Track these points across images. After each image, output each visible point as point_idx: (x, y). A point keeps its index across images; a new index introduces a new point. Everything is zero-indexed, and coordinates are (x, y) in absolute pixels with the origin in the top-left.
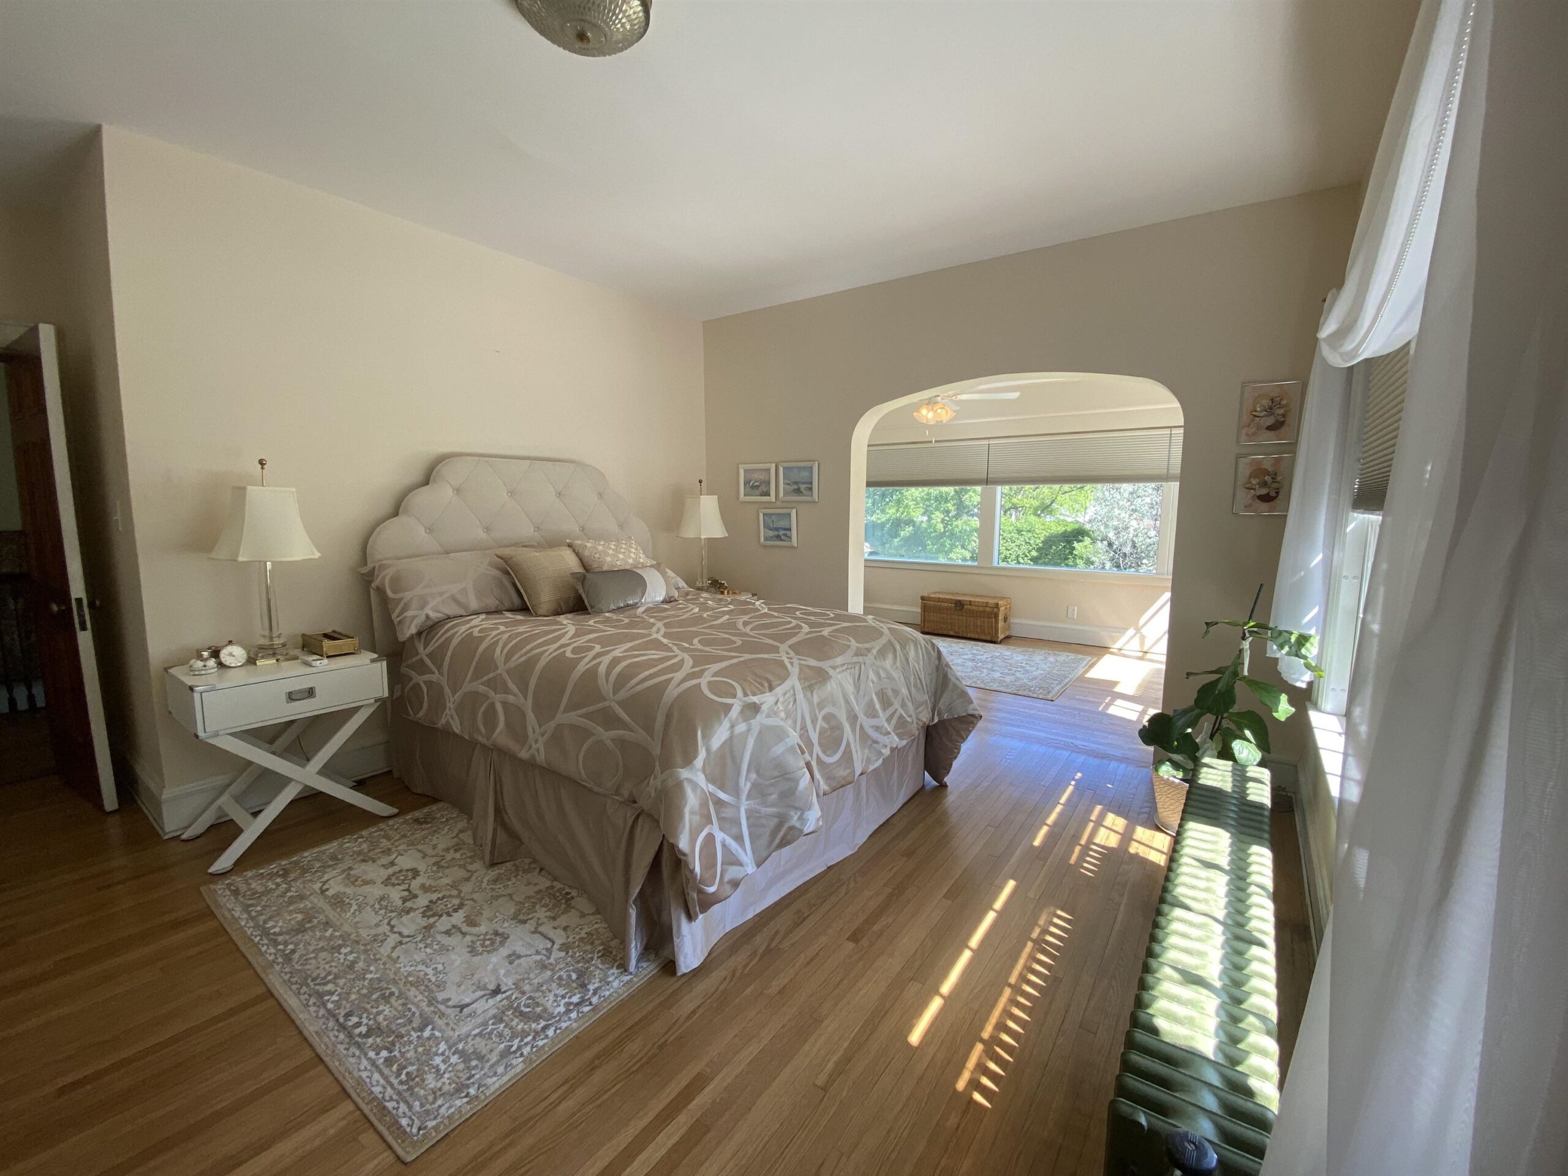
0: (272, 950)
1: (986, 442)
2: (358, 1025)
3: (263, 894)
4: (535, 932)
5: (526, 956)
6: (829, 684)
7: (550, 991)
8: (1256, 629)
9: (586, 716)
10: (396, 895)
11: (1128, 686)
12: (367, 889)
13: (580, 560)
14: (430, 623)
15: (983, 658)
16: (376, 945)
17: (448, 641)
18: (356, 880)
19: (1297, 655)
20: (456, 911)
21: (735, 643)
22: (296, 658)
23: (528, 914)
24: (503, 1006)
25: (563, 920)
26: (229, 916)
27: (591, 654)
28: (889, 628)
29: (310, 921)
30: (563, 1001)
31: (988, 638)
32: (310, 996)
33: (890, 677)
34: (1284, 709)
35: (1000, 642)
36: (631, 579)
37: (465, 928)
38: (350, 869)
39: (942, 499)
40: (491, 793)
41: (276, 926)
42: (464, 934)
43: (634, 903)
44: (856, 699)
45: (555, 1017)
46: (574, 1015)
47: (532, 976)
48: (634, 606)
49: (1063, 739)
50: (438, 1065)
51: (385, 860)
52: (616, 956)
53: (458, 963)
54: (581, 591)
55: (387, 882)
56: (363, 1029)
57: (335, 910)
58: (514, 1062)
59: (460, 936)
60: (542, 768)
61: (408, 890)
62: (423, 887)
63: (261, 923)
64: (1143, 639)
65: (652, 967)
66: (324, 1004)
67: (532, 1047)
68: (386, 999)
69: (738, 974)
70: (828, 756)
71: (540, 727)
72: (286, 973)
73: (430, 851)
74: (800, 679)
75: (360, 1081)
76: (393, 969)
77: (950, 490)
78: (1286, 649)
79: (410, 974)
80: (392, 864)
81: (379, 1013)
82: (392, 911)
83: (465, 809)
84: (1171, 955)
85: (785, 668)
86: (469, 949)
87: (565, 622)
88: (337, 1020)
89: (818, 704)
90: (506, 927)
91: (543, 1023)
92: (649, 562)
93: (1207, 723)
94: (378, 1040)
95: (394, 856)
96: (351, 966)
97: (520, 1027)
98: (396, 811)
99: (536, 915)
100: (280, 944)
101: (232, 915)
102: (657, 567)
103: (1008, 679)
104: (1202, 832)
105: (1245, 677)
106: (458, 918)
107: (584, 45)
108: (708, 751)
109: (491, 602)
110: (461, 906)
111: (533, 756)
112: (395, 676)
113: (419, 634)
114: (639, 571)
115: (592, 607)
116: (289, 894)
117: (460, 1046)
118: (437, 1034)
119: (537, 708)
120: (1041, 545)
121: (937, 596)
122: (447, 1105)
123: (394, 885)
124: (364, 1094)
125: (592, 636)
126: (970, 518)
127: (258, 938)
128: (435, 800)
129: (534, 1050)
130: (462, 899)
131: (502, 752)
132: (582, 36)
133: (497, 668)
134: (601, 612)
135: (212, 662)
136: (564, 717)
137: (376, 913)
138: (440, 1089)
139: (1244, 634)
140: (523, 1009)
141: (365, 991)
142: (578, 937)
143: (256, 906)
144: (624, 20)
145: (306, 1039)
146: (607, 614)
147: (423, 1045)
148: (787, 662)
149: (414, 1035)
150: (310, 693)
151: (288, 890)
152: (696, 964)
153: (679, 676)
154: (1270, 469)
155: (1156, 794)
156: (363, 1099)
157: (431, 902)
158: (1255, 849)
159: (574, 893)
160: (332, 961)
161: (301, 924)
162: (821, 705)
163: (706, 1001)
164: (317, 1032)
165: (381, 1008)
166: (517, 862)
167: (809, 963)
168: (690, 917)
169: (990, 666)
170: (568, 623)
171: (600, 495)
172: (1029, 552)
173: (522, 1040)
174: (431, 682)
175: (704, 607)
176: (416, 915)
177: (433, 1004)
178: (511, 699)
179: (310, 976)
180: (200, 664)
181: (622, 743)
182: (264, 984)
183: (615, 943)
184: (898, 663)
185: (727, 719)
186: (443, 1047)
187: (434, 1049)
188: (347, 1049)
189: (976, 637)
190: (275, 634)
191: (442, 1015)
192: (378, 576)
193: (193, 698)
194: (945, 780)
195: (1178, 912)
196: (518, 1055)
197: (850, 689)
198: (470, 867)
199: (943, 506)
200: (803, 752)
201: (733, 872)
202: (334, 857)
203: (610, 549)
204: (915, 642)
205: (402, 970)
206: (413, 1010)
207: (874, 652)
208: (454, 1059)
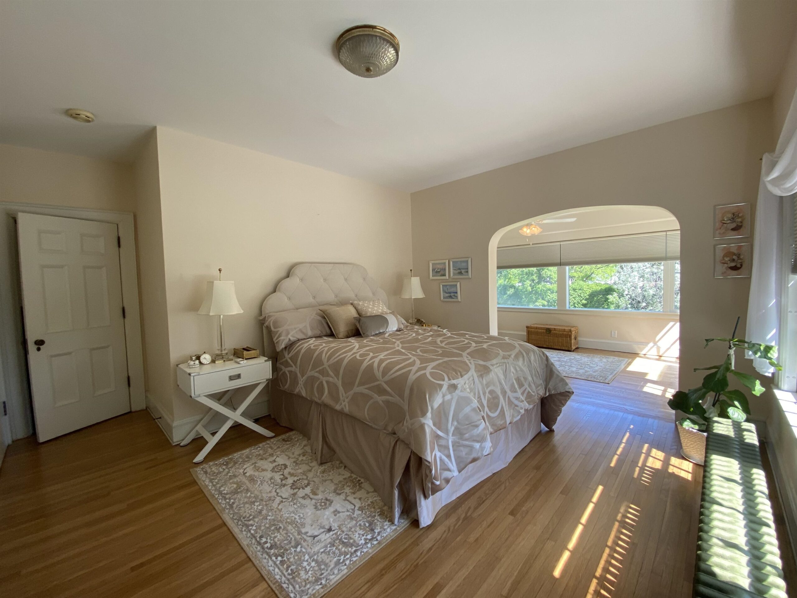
0: (224, 502)
1: (559, 243)
2: (266, 542)
3: (217, 474)
4: (346, 500)
5: (343, 512)
6: (491, 374)
7: (356, 532)
8: (737, 343)
9: (368, 389)
10: (278, 477)
11: (653, 375)
12: (265, 473)
13: (357, 310)
14: (291, 342)
15: (565, 360)
16: (271, 502)
17: (299, 352)
18: (259, 469)
19: (765, 358)
20: (306, 486)
21: (439, 352)
22: (232, 360)
23: (341, 490)
24: (334, 538)
25: (358, 494)
26: (203, 484)
27: (369, 357)
28: (519, 344)
29: (240, 488)
30: (363, 538)
31: (567, 349)
32: (243, 526)
33: (522, 370)
34: (758, 389)
35: (573, 351)
36: (381, 320)
37: (312, 496)
38: (256, 463)
39: (529, 274)
40: (321, 426)
41: (225, 490)
42: (311, 499)
43: (397, 487)
44: (505, 382)
45: (360, 546)
46: (369, 545)
47: (346, 523)
48: (383, 333)
49: (618, 405)
50: (305, 567)
51: (271, 459)
52: (387, 515)
53: (309, 514)
54: (358, 326)
55: (273, 470)
56: (268, 545)
57: (250, 483)
58: (342, 568)
59: (310, 500)
60: (347, 415)
61: (283, 475)
62: (289, 473)
63: (218, 488)
64: (658, 348)
65: (406, 522)
66: (250, 531)
67: (350, 561)
68: (278, 529)
69: (452, 529)
70: (492, 413)
71: (346, 393)
72: (231, 514)
73: (291, 456)
74: (476, 371)
75: (269, 572)
76: (280, 515)
77: (534, 269)
78: (759, 354)
79: (288, 518)
80: (274, 461)
81: (275, 537)
82: (276, 485)
83: (306, 434)
84: (715, 532)
85: (467, 365)
86: (314, 507)
87: (353, 341)
88: (256, 540)
89: (486, 385)
90: (331, 496)
91: (354, 549)
92: (389, 311)
93: (710, 397)
94: (276, 551)
95: (275, 457)
96: (260, 512)
97: (343, 549)
98: (273, 434)
99: (345, 491)
100: (227, 499)
101: (205, 484)
102: (393, 313)
103: (581, 371)
104: (720, 460)
105: (733, 370)
106: (308, 490)
107: (368, 73)
108: (432, 408)
109: (318, 332)
110: (308, 484)
111: (342, 409)
112: (275, 369)
113: (286, 348)
114: (385, 316)
115: (364, 334)
116: (229, 474)
117: (315, 557)
118: (304, 550)
119: (344, 384)
120: (588, 297)
121: (535, 326)
122: (312, 588)
123: (276, 472)
124: (272, 579)
125: (368, 348)
126: (545, 283)
127: (217, 495)
128: (291, 430)
129: (351, 562)
130: (309, 481)
131: (326, 406)
132: (368, 70)
133: (323, 365)
134: (367, 336)
135: (197, 362)
136: (357, 389)
137: (269, 485)
138: (308, 579)
139: (730, 346)
140: (344, 540)
141: (267, 526)
142: (367, 504)
143: (215, 480)
144: (388, 60)
145: (242, 548)
146: (371, 337)
147: (297, 556)
148: (467, 361)
149: (293, 550)
150: (238, 376)
151: (229, 472)
152: (429, 523)
153: (414, 368)
154: (736, 252)
155: (681, 438)
156: (271, 581)
157: (294, 481)
158: (755, 471)
159: (362, 480)
160: (251, 509)
161: (236, 489)
162: (488, 385)
163: (436, 543)
164: (247, 545)
165: (276, 535)
166: (333, 463)
167: (489, 526)
168: (426, 497)
169: (569, 364)
170: (354, 342)
171: (364, 279)
172: (581, 301)
173: (345, 557)
174: (292, 371)
175: (418, 334)
176: (288, 488)
177: (300, 535)
178: (331, 379)
179: (242, 516)
180: (192, 363)
181: (387, 403)
182: (221, 518)
183: (386, 508)
184: (526, 363)
185: (441, 392)
186: (307, 557)
187: (303, 558)
188: (262, 555)
189: (559, 348)
190: (223, 348)
191: (305, 540)
192: (267, 321)
193: (190, 379)
194: (553, 427)
195: (715, 507)
196: (344, 564)
197: (502, 377)
198: (311, 465)
199: (531, 278)
200: (480, 411)
201: (446, 474)
202: (247, 457)
203: (370, 305)
204: (534, 351)
205: (284, 515)
206: (291, 536)
207: (513, 356)
208: (313, 564)
